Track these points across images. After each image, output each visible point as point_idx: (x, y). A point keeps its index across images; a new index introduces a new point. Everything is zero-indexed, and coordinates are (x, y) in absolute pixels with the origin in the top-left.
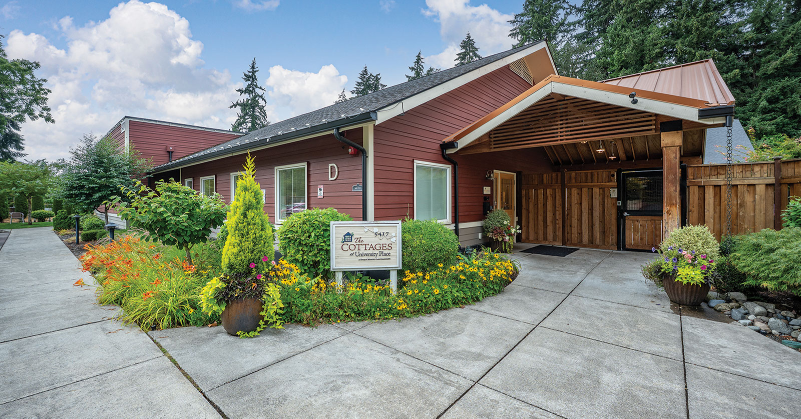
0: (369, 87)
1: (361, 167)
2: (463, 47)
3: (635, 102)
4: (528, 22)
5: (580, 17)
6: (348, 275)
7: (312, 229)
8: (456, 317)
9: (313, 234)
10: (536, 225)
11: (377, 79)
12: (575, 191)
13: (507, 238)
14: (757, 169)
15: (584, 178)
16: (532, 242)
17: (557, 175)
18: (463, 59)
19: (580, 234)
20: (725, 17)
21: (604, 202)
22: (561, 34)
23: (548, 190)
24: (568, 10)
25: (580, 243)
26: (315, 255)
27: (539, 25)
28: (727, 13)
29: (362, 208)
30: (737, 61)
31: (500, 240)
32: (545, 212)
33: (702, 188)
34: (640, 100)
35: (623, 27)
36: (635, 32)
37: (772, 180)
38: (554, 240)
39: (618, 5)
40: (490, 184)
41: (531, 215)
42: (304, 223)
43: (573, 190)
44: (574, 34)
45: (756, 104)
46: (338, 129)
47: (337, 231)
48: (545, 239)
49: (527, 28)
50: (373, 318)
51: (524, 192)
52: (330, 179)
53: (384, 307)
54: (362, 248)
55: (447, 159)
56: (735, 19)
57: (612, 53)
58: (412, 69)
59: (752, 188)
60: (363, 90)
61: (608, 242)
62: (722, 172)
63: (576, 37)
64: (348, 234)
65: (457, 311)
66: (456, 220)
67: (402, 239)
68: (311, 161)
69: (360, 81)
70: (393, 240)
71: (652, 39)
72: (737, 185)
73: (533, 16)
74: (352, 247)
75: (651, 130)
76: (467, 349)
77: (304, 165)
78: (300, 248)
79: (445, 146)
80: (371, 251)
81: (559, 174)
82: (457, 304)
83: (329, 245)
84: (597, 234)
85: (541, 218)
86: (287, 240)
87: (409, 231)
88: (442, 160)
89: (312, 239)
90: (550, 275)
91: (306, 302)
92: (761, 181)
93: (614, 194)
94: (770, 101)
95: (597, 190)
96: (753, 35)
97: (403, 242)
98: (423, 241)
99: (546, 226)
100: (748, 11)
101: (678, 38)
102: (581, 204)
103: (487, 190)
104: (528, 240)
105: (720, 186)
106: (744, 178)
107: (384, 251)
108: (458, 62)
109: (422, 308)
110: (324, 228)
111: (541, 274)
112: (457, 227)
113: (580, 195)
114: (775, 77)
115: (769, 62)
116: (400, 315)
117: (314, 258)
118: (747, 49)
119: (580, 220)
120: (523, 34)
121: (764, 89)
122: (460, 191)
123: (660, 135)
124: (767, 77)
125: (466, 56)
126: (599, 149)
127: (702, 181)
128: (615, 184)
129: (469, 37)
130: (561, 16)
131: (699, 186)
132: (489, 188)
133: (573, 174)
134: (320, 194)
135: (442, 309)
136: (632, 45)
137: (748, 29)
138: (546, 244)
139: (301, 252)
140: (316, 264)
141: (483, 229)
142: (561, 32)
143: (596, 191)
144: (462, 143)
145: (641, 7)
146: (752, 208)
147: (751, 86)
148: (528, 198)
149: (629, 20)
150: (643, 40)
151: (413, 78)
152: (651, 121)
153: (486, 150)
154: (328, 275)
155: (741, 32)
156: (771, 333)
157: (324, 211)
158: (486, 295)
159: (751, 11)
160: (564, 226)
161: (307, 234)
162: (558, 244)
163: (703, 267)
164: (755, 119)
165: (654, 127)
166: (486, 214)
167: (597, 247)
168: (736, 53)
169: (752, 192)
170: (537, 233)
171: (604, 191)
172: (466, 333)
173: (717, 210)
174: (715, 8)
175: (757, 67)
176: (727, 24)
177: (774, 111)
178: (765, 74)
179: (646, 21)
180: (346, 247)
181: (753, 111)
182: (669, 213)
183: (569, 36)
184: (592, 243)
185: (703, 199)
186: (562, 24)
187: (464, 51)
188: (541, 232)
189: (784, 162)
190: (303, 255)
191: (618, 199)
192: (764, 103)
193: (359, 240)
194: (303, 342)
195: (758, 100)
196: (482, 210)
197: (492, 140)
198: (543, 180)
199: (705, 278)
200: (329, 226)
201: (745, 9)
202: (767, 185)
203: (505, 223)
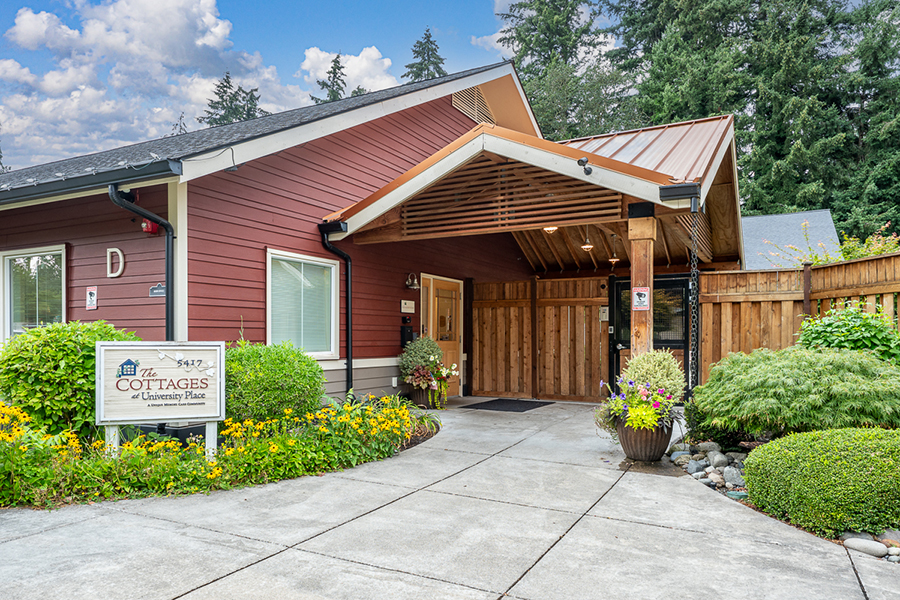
0: (234, 111)
1: (164, 255)
2: (417, 53)
3: (588, 172)
4: (530, 20)
5: (615, 20)
6: (127, 432)
7: (61, 354)
8: (303, 487)
9: (62, 364)
10: (495, 367)
11: (252, 98)
12: (550, 311)
13: (434, 383)
14: (784, 278)
15: (563, 290)
16: (487, 394)
17: (525, 286)
18: (418, 75)
19: (558, 379)
20: (825, 46)
21: (591, 327)
22: (584, 48)
23: (512, 309)
24: (596, 8)
25: (558, 396)
26: (68, 400)
27: (548, 28)
28: (829, 39)
29: (165, 325)
30: (837, 118)
31: (424, 386)
32: (507, 345)
33: (717, 305)
34: (595, 169)
35: (677, 47)
36: (694, 57)
37: (800, 296)
38: (521, 391)
39: (670, 8)
40: (415, 296)
41: (487, 351)
42: (46, 344)
43: (548, 308)
44: (605, 49)
45: (860, 187)
46: (116, 186)
47: (108, 357)
48: (508, 389)
49: (528, 30)
50: (164, 491)
51: (475, 313)
52: (109, 275)
53: (185, 476)
54: (155, 386)
55: (331, 250)
56: (838, 51)
57: (660, 90)
58: (324, 85)
59: (778, 305)
60: (223, 118)
61: (597, 391)
62: (742, 283)
63: (607, 55)
64: (129, 362)
65: (311, 480)
66: (347, 352)
67: (227, 372)
68: (74, 243)
69: (216, 98)
70: (210, 372)
71: (722, 72)
72: (759, 302)
73: (540, 11)
74: (136, 385)
75: (616, 214)
76: (301, 517)
77: (61, 249)
78: (38, 388)
79: (326, 228)
80: (171, 391)
81: (529, 284)
82: (314, 470)
83: (94, 383)
84: (582, 379)
85: (501, 355)
86: (12, 375)
87: (240, 360)
88: (323, 251)
89: (60, 372)
90: (483, 433)
91: (41, 470)
92: (788, 297)
93: (604, 315)
94: (880, 184)
95: (582, 308)
96: (861, 78)
97: (229, 377)
98: (261, 374)
99: (508, 369)
100: (857, 39)
101: (757, 74)
102: (559, 331)
103: (408, 307)
104: (482, 392)
105: (739, 303)
106: (769, 292)
107: (194, 391)
108: (408, 80)
109: (250, 475)
110: (85, 353)
111: (470, 433)
112: (349, 365)
113: (558, 316)
114: (888, 146)
115: (881, 122)
116: (212, 486)
117: (65, 405)
118: (853, 99)
119: (558, 357)
120: (522, 40)
121: (873, 164)
122: (357, 306)
123: (627, 223)
124: (878, 145)
125: (422, 70)
126: (585, 244)
127: (718, 295)
128: (605, 300)
129: (428, 37)
130: (584, 18)
131: (714, 304)
132: (411, 304)
133: (548, 283)
134: (91, 302)
135: (284, 477)
136: (689, 78)
137: (854, 68)
138: (509, 397)
139: (39, 395)
140: (69, 415)
141: (400, 371)
142: (584, 44)
143: (581, 310)
144: (355, 224)
145: (708, 16)
146: (778, 335)
147: (856, 157)
148: (482, 323)
149: (687, 37)
150: (705, 73)
151: (326, 102)
152: (616, 201)
153: (395, 238)
154: (90, 432)
155: (844, 72)
156: (724, 486)
157: (88, 325)
158: (366, 459)
159: (862, 38)
160: (534, 368)
161: (52, 364)
162: (527, 397)
163: (657, 405)
164: (859, 210)
165: (619, 210)
166: (403, 345)
167: (581, 399)
168: (839, 105)
169: (777, 312)
170: (495, 380)
171: (591, 311)
172: (308, 501)
173: (737, 339)
174: (813, 29)
175: (864, 129)
176: (828, 57)
177: (885, 200)
178: (874, 140)
179: (714, 39)
180: (124, 385)
181: (857, 198)
182: (638, 335)
183: (596, 52)
184: (574, 395)
185: (718, 322)
186: (586, 31)
187: (419, 60)
188: (501, 379)
189: (817, 270)
190: (42, 400)
191: (611, 323)
192: (871, 187)
193: (149, 372)
194: (28, 526)
195: (863, 182)
196: (399, 338)
197: (405, 221)
198: (504, 293)
199: (659, 420)
200: (94, 350)
201: (853, 36)
202: (795, 302)
203: (432, 358)
